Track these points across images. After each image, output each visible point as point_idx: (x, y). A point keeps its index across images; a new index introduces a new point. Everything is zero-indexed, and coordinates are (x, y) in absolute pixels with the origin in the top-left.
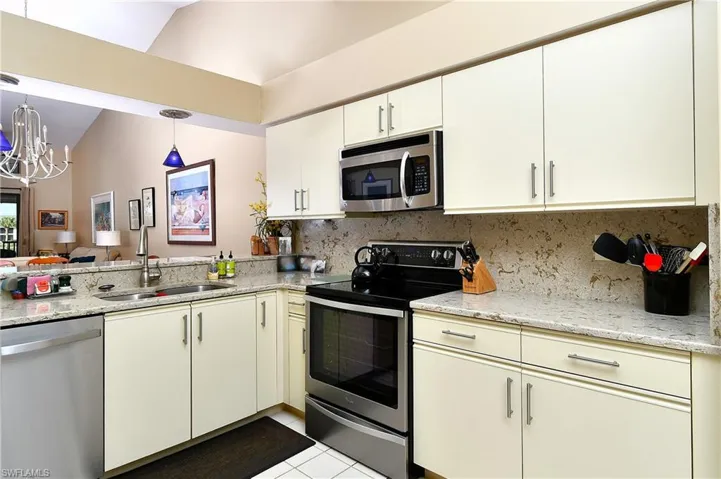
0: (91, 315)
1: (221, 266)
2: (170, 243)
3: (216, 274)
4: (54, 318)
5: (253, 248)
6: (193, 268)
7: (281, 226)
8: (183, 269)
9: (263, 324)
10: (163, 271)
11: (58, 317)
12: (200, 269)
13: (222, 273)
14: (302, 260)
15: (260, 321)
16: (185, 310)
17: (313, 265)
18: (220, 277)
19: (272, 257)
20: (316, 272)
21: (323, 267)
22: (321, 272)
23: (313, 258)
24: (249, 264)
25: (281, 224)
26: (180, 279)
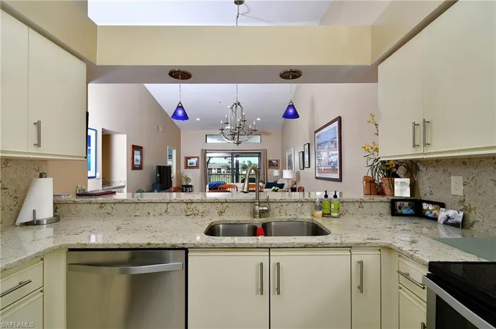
0: (175, 249)
1: (326, 205)
2: (317, 178)
3: (320, 213)
4: (147, 247)
5: (365, 188)
6: (299, 205)
7: (397, 167)
8: (291, 205)
9: (361, 288)
10: (273, 206)
11: (150, 247)
12: (306, 206)
13: (327, 211)
14: (425, 206)
15: (356, 283)
16: (262, 257)
17: (442, 214)
18: (324, 215)
19: (384, 199)
20: (445, 223)
21: (460, 220)
22: (456, 225)
23: (442, 205)
24: (357, 205)
25: (398, 164)
26: (288, 213)
